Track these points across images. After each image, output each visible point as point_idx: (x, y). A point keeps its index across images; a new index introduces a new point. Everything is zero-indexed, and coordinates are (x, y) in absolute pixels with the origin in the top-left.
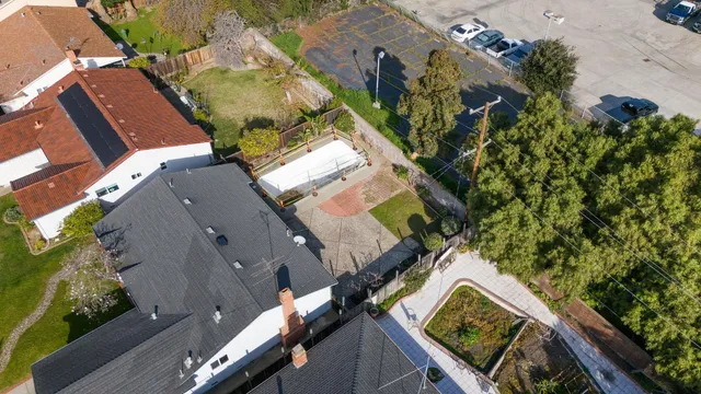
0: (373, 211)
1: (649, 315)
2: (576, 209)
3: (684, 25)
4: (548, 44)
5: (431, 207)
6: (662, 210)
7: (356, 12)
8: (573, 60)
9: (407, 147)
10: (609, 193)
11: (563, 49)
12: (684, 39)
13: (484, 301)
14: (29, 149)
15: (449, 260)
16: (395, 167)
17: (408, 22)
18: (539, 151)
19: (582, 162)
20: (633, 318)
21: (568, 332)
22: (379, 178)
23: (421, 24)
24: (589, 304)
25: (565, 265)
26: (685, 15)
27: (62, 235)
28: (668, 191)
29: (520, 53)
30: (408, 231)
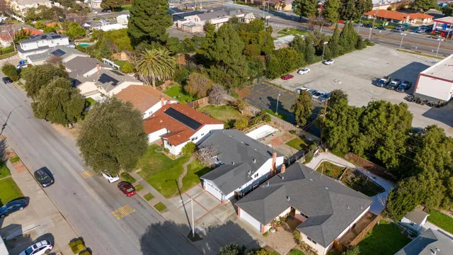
0: (287, 144)
1: (382, 152)
2: (357, 127)
3: (384, 87)
4: (337, 91)
5: (307, 142)
6: (380, 122)
7: (256, 86)
8: (346, 95)
9: (295, 124)
10: (365, 121)
11: (342, 92)
12: (384, 92)
13: (332, 165)
14: (160, 129)
15: (317, 154)
16: (290, 132)
17: (278, 88)
18: (343, 114)
19: (356, 115)
20: (378, 155)
21: (360, 168)
22: (285, 135)
23: (284, 89)
24: (365, 159)
25: (356, 142)
26: (384, 84)
27: (180, 154)
28: (380, 117)
29: (326, 96)
30: (301, 148)
